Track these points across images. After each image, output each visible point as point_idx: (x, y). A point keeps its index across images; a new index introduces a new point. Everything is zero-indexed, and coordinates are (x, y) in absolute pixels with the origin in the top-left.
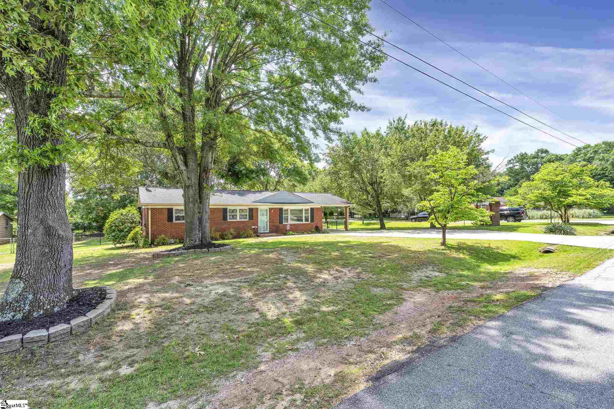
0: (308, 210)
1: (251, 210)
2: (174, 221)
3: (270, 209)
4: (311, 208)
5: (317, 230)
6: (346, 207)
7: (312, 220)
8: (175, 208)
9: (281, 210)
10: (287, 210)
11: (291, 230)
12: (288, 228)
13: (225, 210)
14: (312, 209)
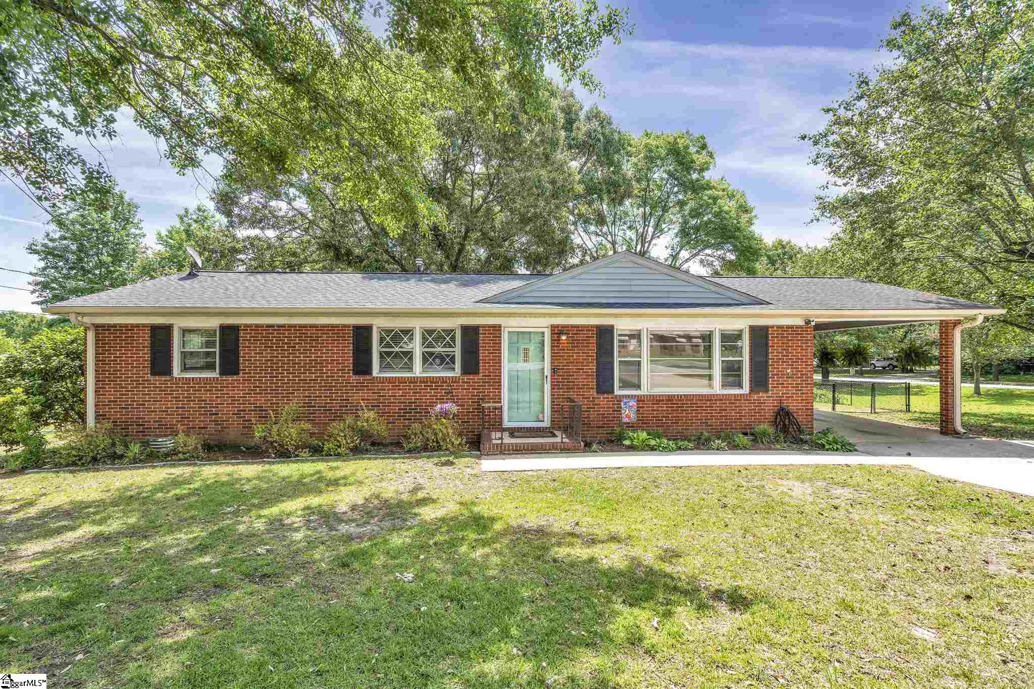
0: (738, 336)
1: (471, 334)
2: (176, 371)
3: (557, 331)
4: (753, 329)
5: (785, 430)
6: (946, 327)
7: (760, 381)
8: (179, 323)
9: (605, 333)
10: (636, 336)
11: (641, 423)
12: (629, 413)
13: (362, 334)
14: (760, 335)
